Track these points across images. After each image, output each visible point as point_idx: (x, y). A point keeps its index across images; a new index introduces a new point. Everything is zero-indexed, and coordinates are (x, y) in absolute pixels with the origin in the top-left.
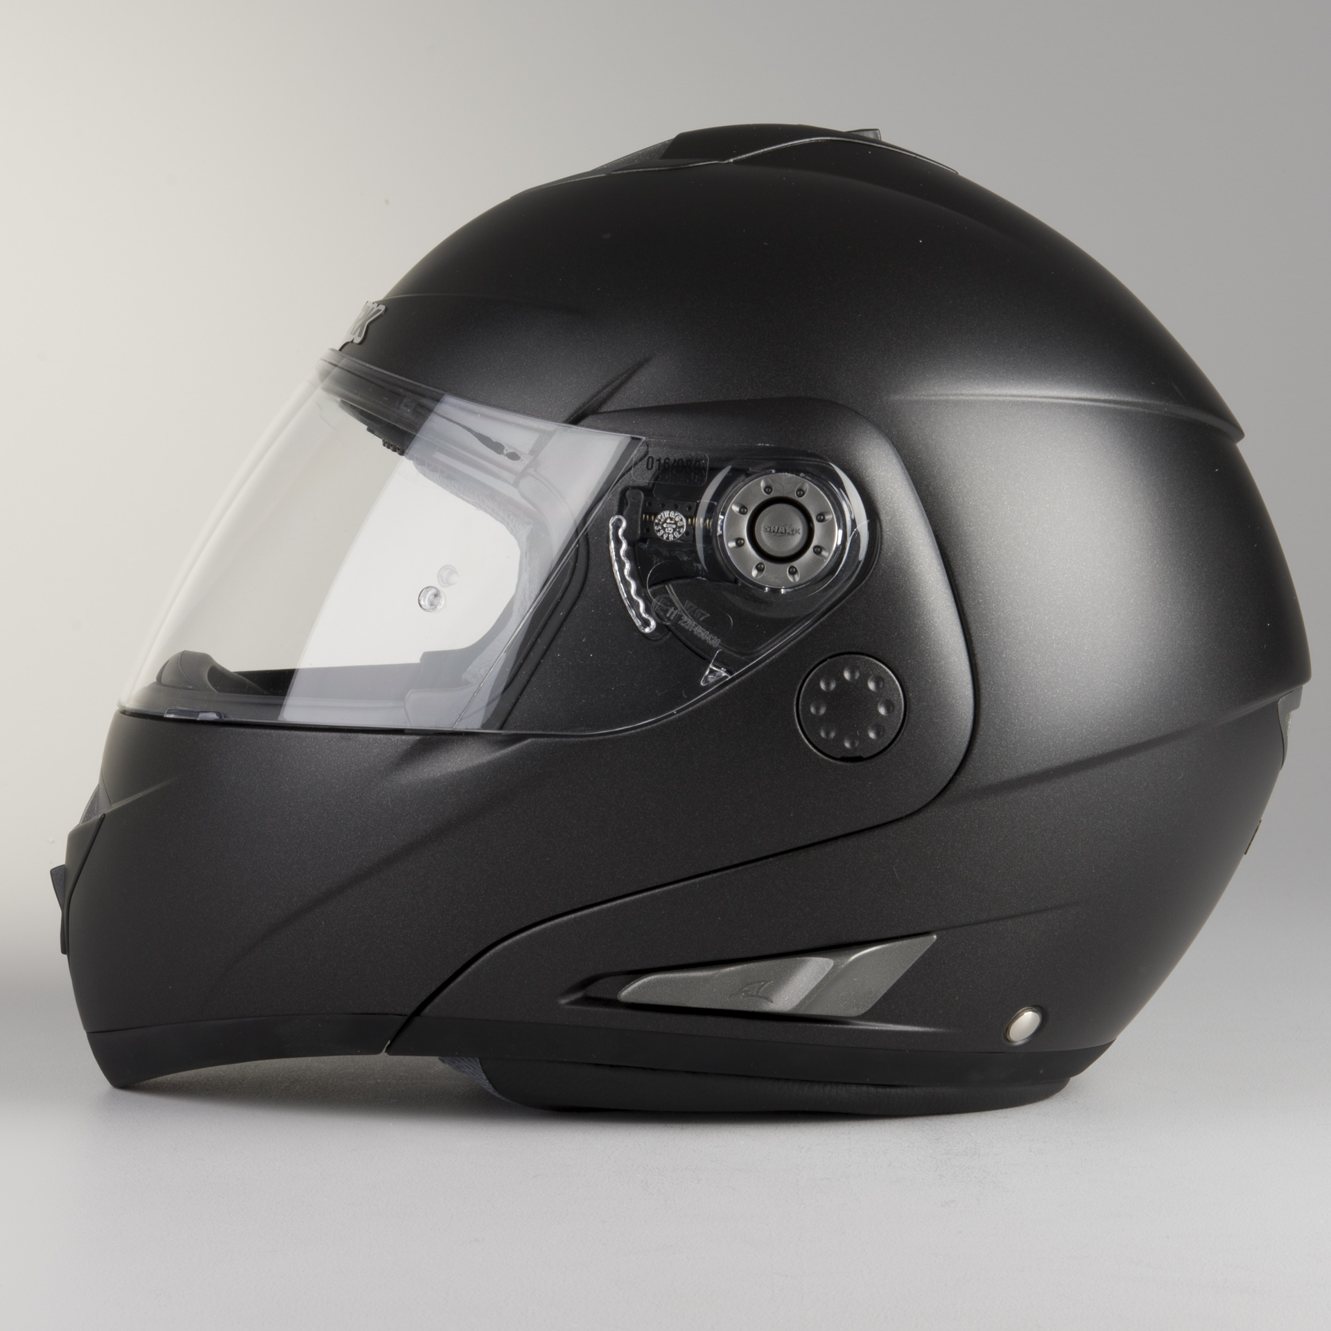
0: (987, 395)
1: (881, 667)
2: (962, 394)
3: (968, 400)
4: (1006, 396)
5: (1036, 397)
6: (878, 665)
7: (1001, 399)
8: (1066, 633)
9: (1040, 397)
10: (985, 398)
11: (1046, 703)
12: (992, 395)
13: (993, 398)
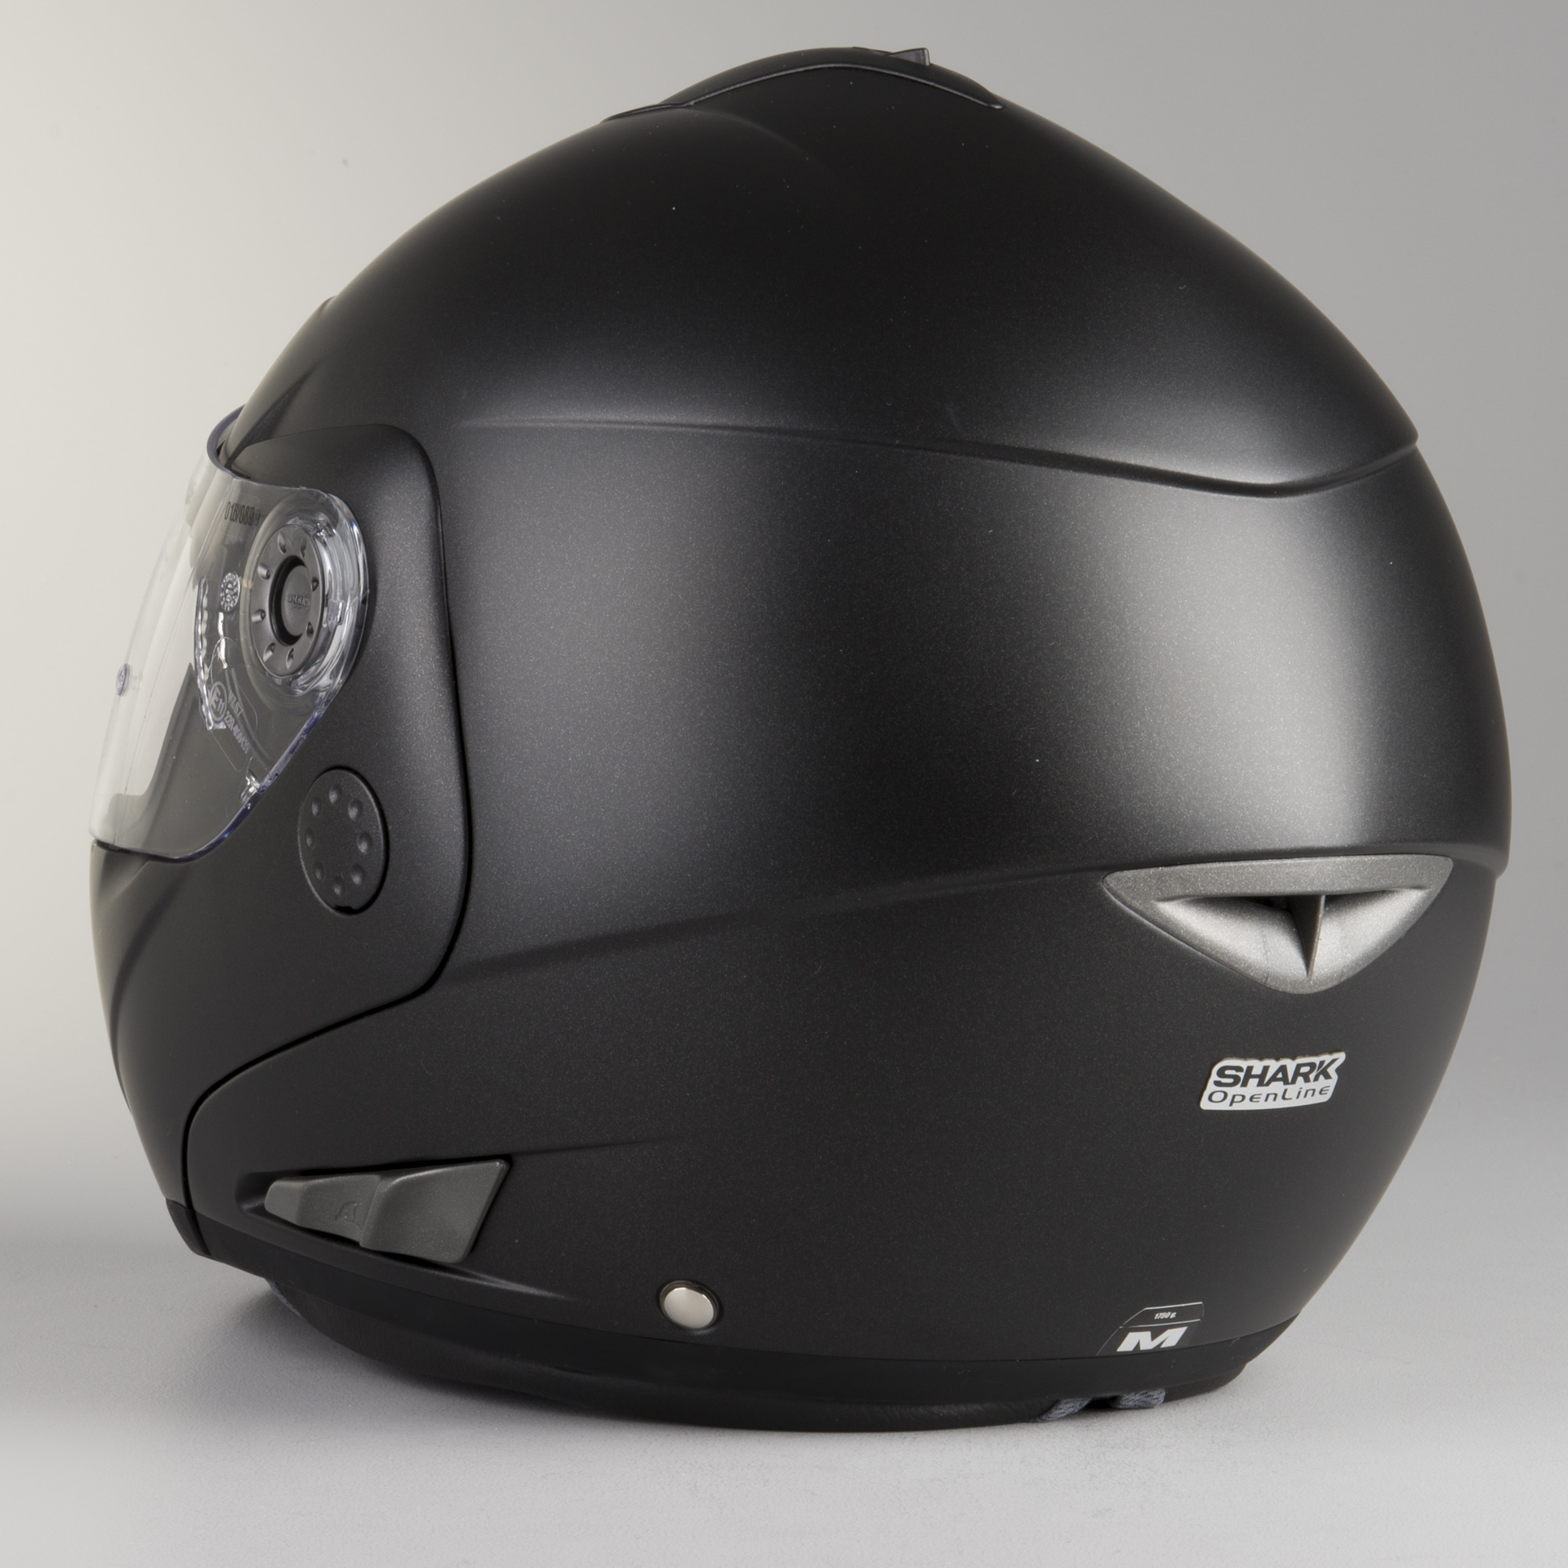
0: (573, 421)
1: (362, 788)
2: (541, 420)
3: (547, 428)
4: (599, 422)
5: (642, 424)
6: (359, 785)
7: (592, 426)
8: (589, 754)
9: (649, 424)
10: (571, 425)
11: (556, 850)
12: (581, 421)
13: (582, 425)
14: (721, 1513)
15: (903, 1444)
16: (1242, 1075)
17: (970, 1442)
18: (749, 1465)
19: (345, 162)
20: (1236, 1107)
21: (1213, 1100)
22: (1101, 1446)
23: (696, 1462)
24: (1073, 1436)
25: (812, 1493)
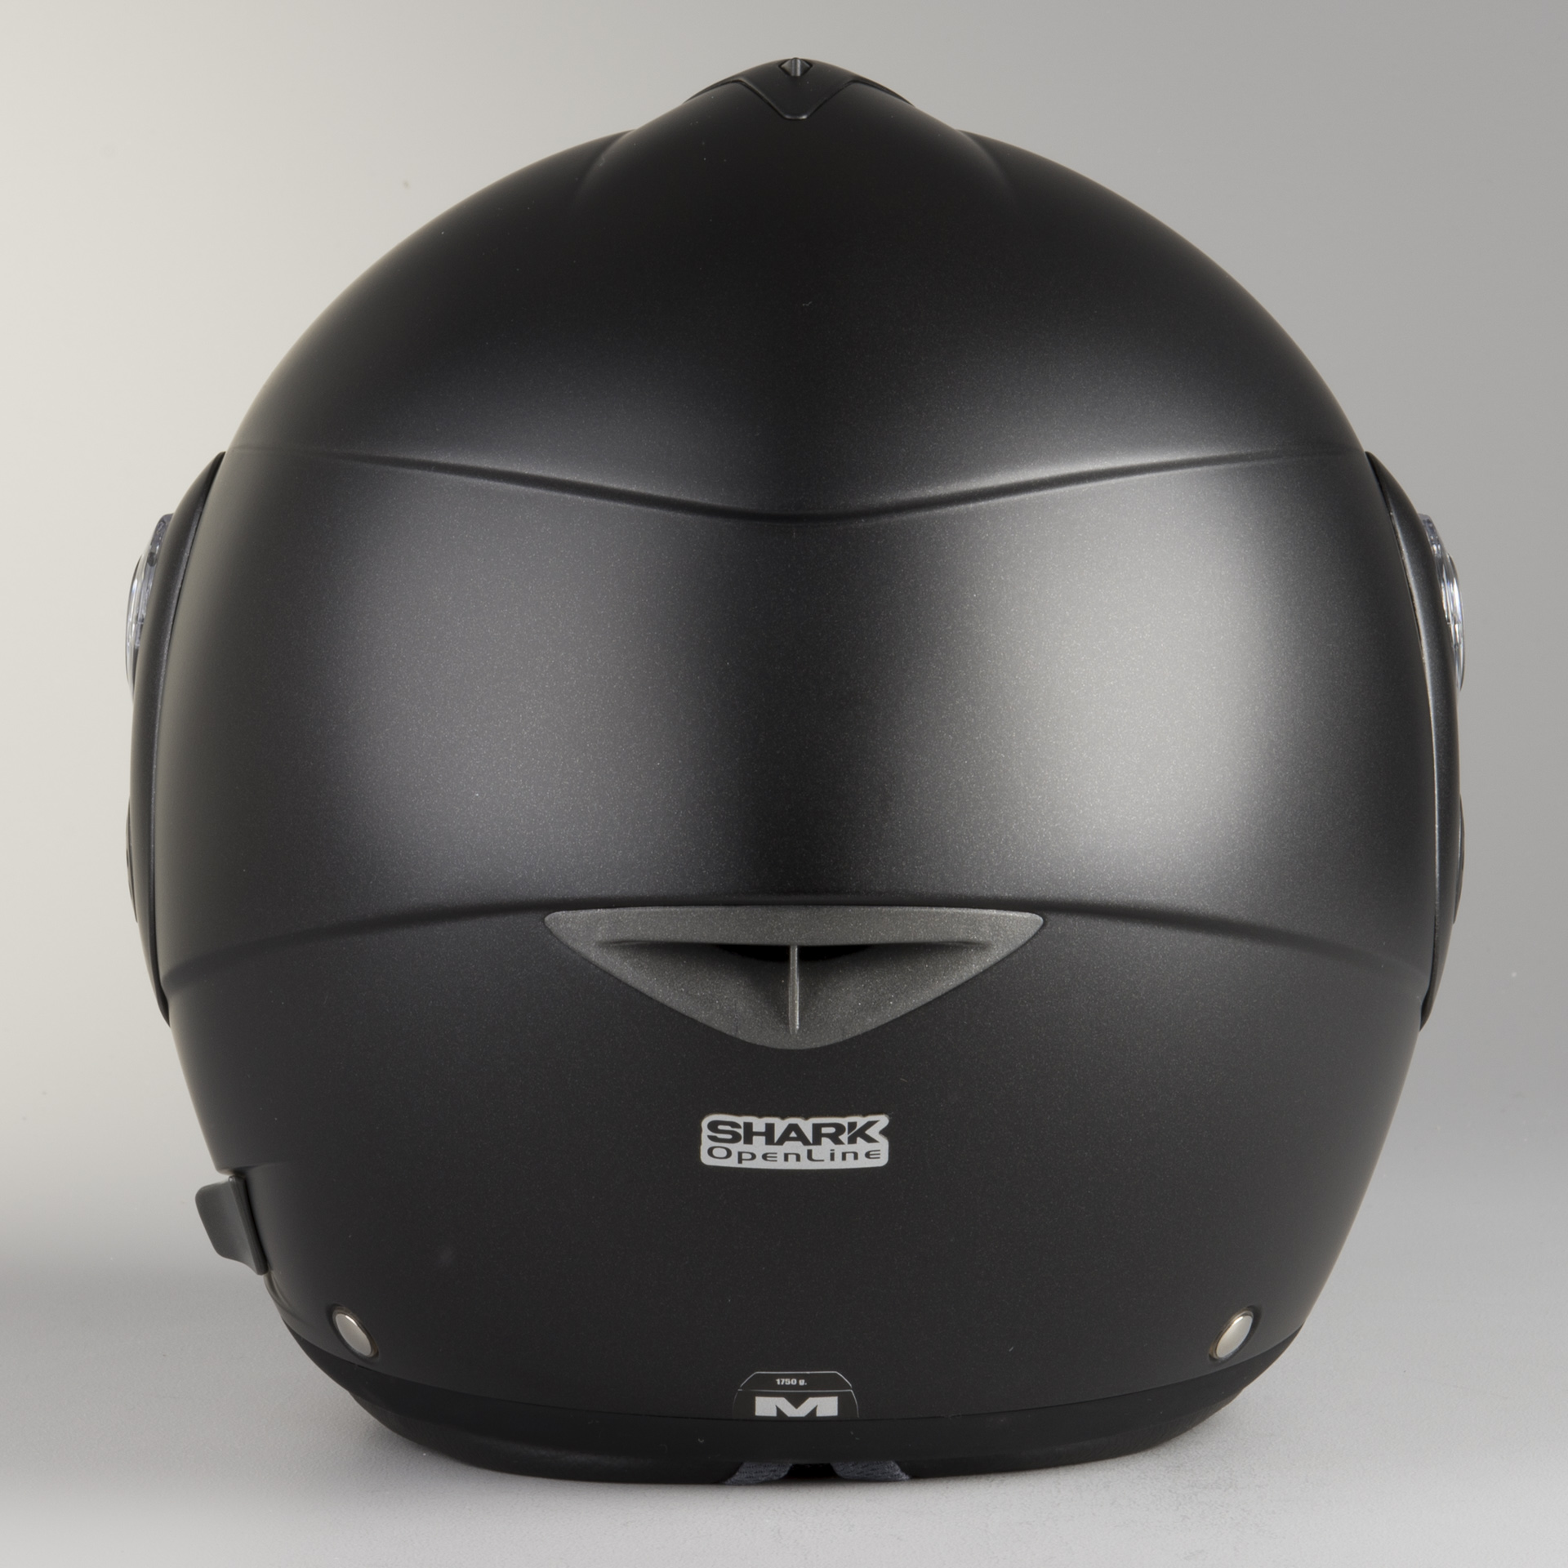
14: (806, 1559)
15: (990, 1486)
16: (741, 1131)
17: (1059, 1484)
18: (834, 1510)
19: (406, 184)
20: (746, 1165)
21: (714, 1154)
22: (1192, 1486)
23: (780, 1508)
24: (1164, 1476)
25: (898, 1538)
